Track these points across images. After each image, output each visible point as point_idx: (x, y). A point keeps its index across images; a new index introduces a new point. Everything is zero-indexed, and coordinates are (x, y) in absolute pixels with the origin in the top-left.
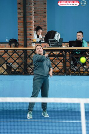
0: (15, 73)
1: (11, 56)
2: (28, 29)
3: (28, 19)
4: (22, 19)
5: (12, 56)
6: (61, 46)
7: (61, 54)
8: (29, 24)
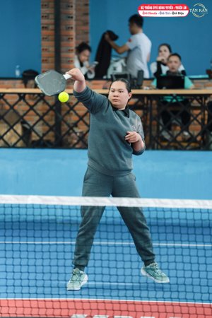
0: (42, 144)
1: (32, 108)
2: (63, 49)
3: (63, 27)
4: (52, 27)
5: (35, 108)
6: (139, 87)
7: (140, 103)
8: (65, 38)
